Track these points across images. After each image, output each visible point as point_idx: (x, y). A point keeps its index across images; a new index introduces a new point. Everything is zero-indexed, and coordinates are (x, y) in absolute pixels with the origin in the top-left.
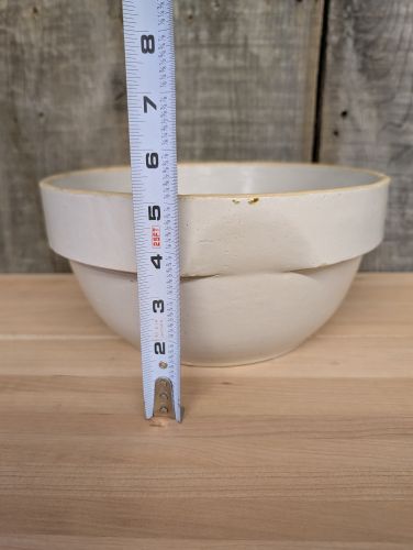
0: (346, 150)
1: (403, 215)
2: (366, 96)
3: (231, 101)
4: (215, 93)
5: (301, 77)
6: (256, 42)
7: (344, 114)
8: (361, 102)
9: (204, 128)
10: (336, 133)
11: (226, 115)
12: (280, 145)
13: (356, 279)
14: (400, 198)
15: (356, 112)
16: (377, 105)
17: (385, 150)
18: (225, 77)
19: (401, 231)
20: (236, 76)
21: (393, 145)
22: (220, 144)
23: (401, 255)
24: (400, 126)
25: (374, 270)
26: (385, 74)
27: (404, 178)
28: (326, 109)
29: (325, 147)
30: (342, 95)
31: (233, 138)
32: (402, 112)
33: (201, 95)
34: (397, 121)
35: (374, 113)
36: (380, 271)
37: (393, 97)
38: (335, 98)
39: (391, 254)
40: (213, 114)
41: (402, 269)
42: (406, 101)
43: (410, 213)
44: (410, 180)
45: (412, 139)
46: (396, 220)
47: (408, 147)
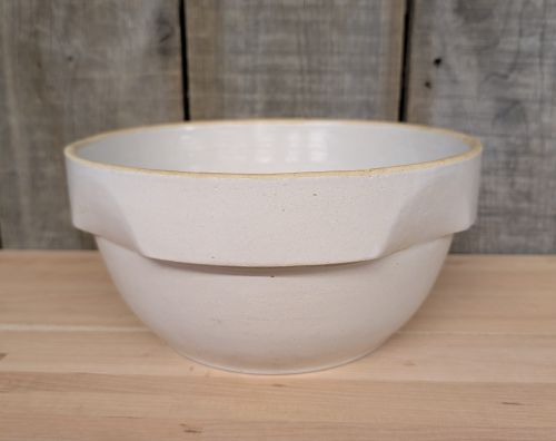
0: (440, 105)
1: (512, 184)
2: (464, 41)
3: (299, 45)
4: (280, 36)
5: (384, 17)
7: (438, 62)
8: (457, 47)
9: (266, 77)
10: (428, 85)
11: (294, 61)
12: (359, 98)
13: (447, 263)
14: (508, 163)
15: (451, 59)
16: (479, 51)
17: (488, 106)
18: (293, 17)
19: (510, 204)
20: (305, 16)
21: (499, 100)
22: (286, 97)
23: (511, 234)
24: (505, 77)
25: (477, 252)
26: (487, 15)
27: (512, 140)
28: (415, 55)
29: (414, 101)
30: (435, 40)
31: (302, 90)
32: (508, 60)
33: (263, 38)
34: (503, 71)
35: (474, 61)
36: (486, 252)
37: (496, 43)
38: (426, 43)
39: (498, 233)
40: (278, 60)
41: (513, 251)
42: (513, 47)
43: (521, 181)
44: (519, 142)
45: (521, 93)
46: (503, 190)
47: (516, 102)
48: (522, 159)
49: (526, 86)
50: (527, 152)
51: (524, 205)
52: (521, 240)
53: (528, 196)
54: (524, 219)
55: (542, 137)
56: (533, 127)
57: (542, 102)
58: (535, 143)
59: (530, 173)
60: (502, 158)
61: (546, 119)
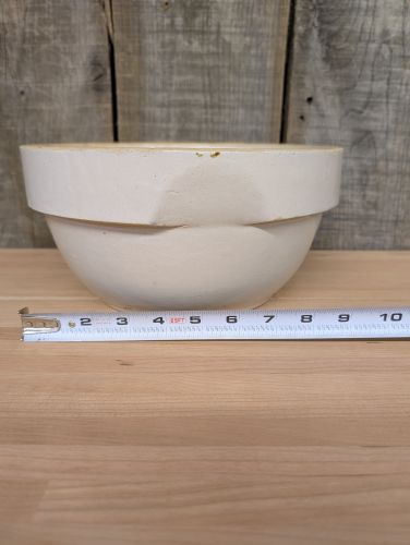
0: (311, 133)
1: (364, 196)
2: (329, 84)
3: (204, 85)
4: (190, 77)
5: (270, 64)
6: (228, 29)
7: (310, 100)
8: (324, 89)
9: (178, 110)
10: (302, 118)
11: (200, 98)
12: (251, 127)
14: (361, 180)
15: (320, 98)
16: (340, 92)
17: (347, 135)
18: (198, 62)
19: (362, 212)
20: (209, 62)
21: (355, 130)
22: (194, 126)
23: (362, 235)
24: (361, 112)
25: (337, 248)
26: (348, 63)
27: (365, 162)
28: (292, 95)
29: (290, 131)
30: (308, 82)
31: (206, 121)
32: (363, 99)
33: (176, 79)
34: (359, 108)
35: (337, 100)
36: (344, 248)
37: (355, 85)
38: (301, 85)
39: (353, 234)
40: (187, 97)
41: (364, 247)
42: (366, 89)
43: (371, 194)
44: (370, 164)
45: (372, 125)
46: (357, 200)
47: (368, 132)
48: (371, 177)
49: (375, 120)
50: (376, 171)
51: (373, 212)
52: (370, 239)
53: (375, 206)
54: (372, 223)
55: (387, 160)
56: (381, 151)
57: (387, 132)
58: (382, 164)
59: (377, 188)
60: (357, 176)
61: (390, 146)
